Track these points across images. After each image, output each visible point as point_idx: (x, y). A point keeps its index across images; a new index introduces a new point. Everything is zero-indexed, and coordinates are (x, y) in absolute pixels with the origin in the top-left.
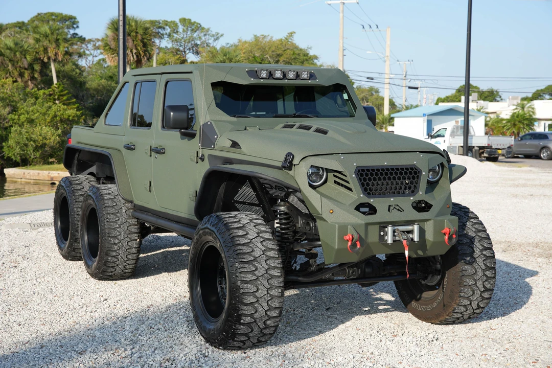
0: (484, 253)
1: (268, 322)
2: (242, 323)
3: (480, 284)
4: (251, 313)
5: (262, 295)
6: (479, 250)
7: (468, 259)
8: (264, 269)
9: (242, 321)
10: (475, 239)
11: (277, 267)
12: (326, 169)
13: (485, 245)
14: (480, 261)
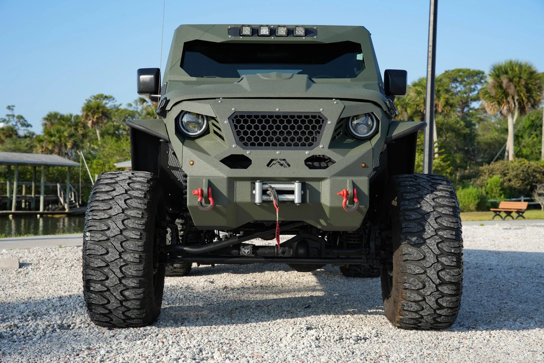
0: (440, 233)
1: (127, 293)
2: (92, 291)
3: (432, 273)
4: (100, 279)
5: (113, 259)
6: (432, 229)
7: (414, 239)
8: (118, 229)
9: (92, 289)
10: (429, 216)
11: (136, 228)
12: (207, 116)
13: (444, 224)
14: (432, 243)
